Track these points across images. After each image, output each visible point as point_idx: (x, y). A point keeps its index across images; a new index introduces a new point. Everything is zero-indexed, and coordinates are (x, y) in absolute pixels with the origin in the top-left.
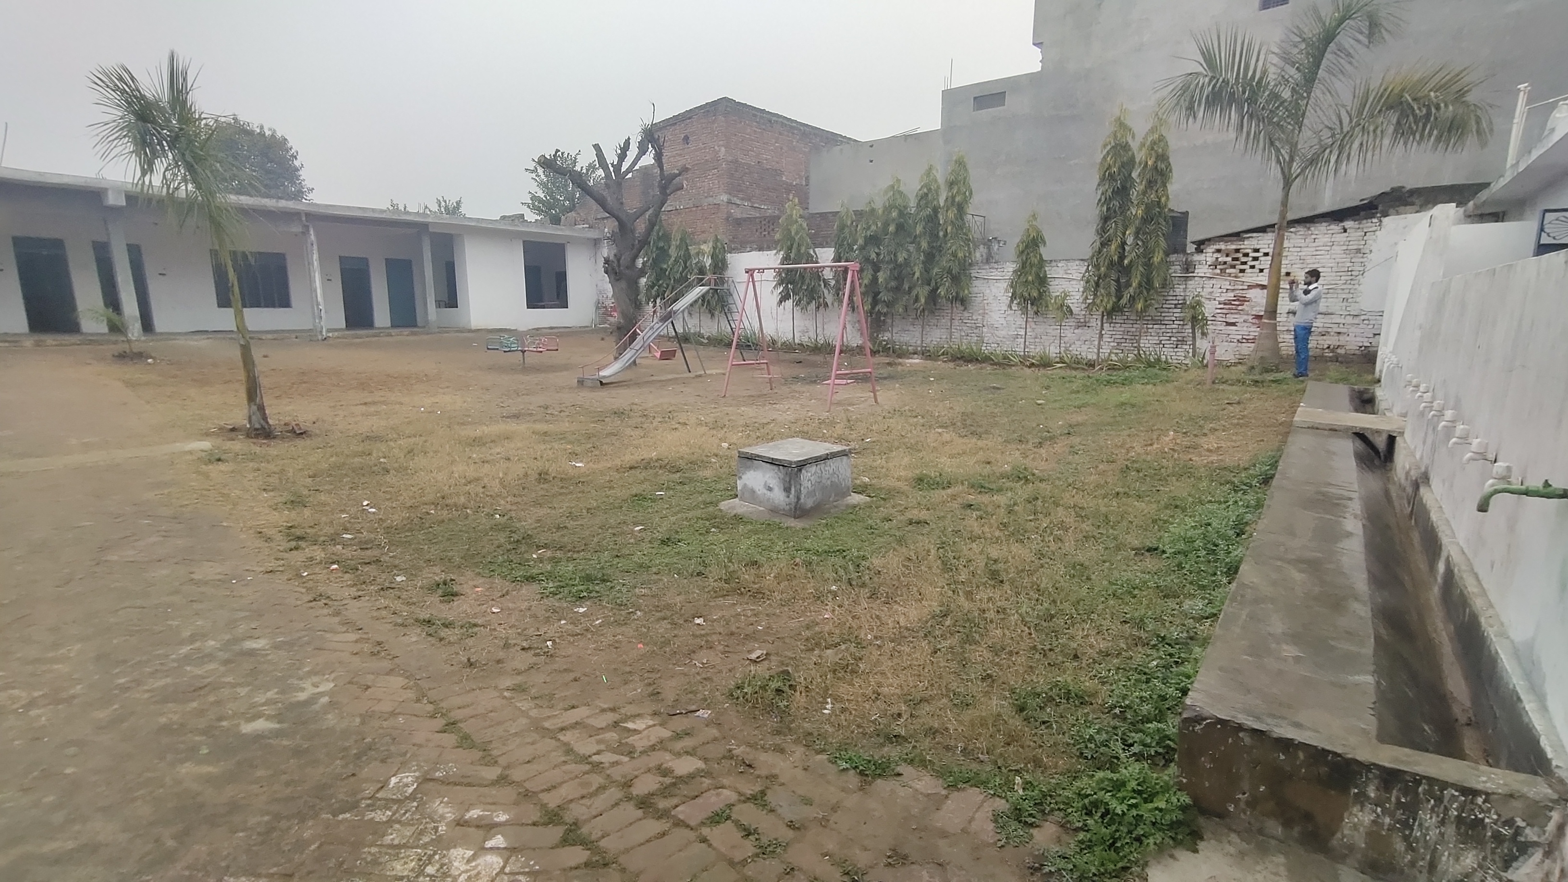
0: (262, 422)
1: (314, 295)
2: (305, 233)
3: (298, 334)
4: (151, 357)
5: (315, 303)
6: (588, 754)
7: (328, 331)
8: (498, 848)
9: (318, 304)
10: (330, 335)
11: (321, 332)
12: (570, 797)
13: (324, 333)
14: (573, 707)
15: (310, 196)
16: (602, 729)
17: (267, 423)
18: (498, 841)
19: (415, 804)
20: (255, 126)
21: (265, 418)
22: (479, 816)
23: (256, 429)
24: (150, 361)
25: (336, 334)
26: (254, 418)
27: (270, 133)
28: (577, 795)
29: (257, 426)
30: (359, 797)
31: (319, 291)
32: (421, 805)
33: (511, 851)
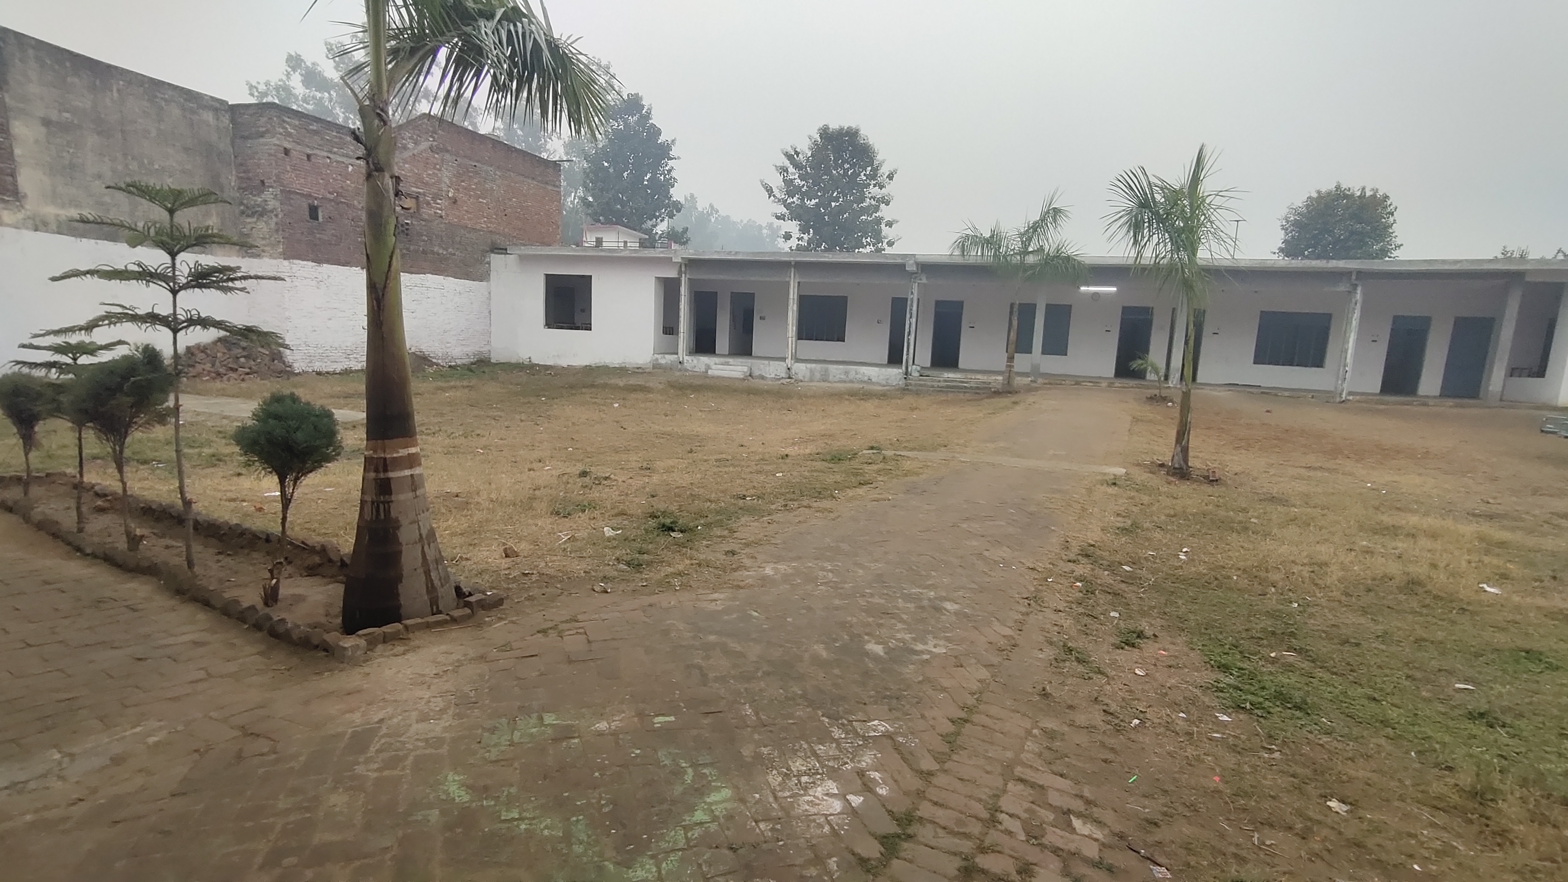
0: (1182, 462)
1: (1343, 356)
2: (1352, 292)
3: (1315, 394)
4: (1171, 401)
5: (1342, 364)
6: (1003, 809)
7: (1350, 393)
8: (850, 804)
9: (1345, 365)
10: (1351, 398)
11: (1341, 394)
12: (937, 820)
13: (1344, 396)
14: (1061, 776)
15: (1395, 253)
16: (1051, 805)
17: (1187, 464)
18: (856, 800)
19: (861, 743)
20: (1356, 190)
21: (1186, 460)
22: (874, 778)
23: (1175, 468)
24: (1170, 404)
25: (1358, 397)
26: (1176, 458)
27: (1371, 193)
28: (942, 823)
29: (1177, 466)
30: (846, 716)
31: (1350, 352)
32: (865, 746)
33: (853, 812)
